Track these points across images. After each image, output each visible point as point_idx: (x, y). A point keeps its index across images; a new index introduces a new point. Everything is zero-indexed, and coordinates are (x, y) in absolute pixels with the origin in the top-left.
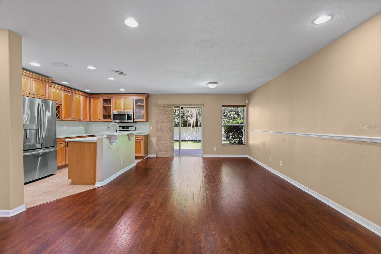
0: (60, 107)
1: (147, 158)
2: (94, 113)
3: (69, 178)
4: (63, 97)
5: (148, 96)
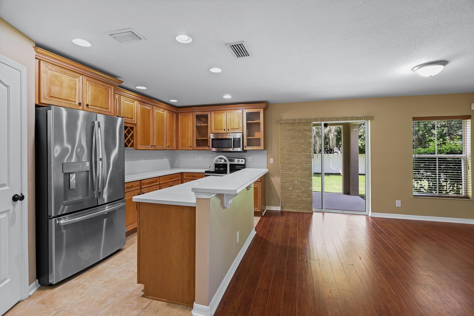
0: (135, 128)
1: (267, 214)
2: (183, 137)
3: (139, 282)
4: (139, 113)
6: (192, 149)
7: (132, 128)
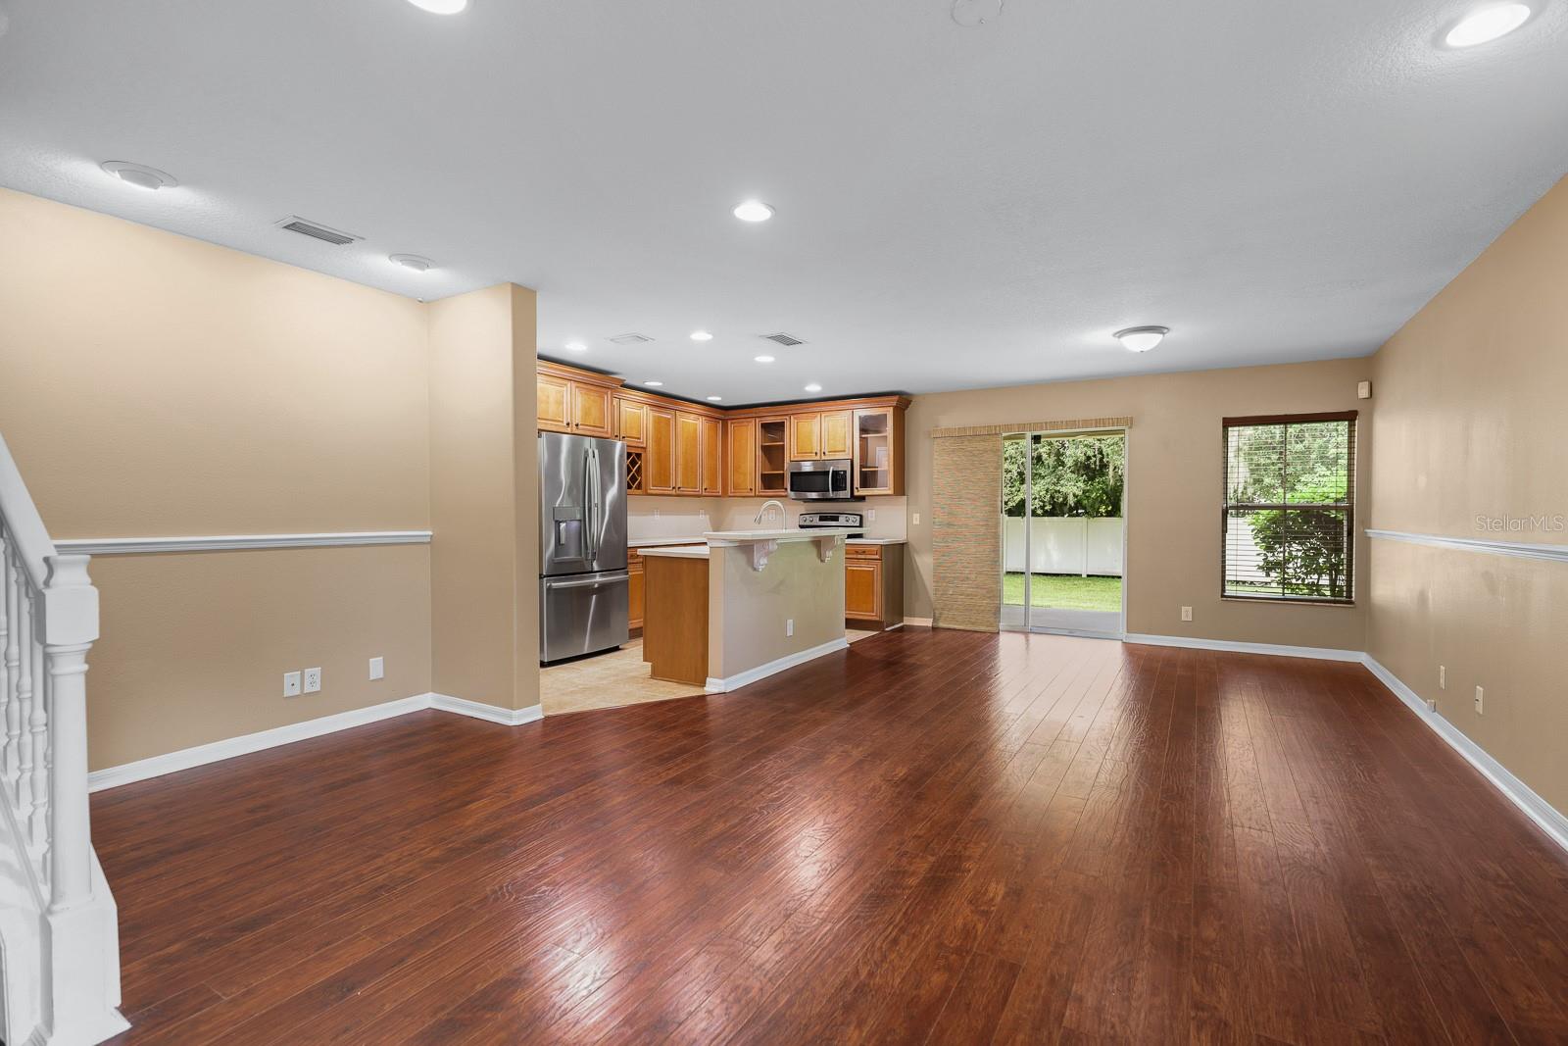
0: (643, 456)
1: (901, 629)
2: (736, 469)
3: (645, 661)
4: (651, 427)
5: (902, 402)
6: (753, 494)
7: (639, 456)
